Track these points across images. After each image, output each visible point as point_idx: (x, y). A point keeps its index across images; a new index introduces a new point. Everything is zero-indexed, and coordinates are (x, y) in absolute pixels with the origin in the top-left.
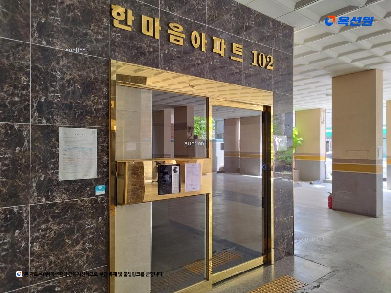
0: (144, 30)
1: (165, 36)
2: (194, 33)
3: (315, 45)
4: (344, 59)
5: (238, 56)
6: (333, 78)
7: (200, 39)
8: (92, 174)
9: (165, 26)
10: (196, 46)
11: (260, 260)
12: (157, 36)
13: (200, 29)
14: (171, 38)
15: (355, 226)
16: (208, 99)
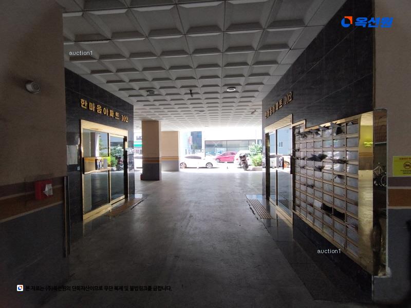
0: (90, 109)
1: (96, 110)
2: (104, 109)
3: (140, 111)
4: (148, 116)
5: (117, 117)
6: (142, 121)
7: (106, 112)
8: (76, 163)
9: (96, 107)
10: (105, 113)
11: (124, 197)
12: (94, 110)
13: (106, 107)
14: (98, 111)
15: (152, 184)
16: (108, 134)
